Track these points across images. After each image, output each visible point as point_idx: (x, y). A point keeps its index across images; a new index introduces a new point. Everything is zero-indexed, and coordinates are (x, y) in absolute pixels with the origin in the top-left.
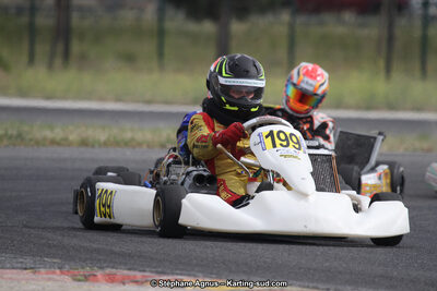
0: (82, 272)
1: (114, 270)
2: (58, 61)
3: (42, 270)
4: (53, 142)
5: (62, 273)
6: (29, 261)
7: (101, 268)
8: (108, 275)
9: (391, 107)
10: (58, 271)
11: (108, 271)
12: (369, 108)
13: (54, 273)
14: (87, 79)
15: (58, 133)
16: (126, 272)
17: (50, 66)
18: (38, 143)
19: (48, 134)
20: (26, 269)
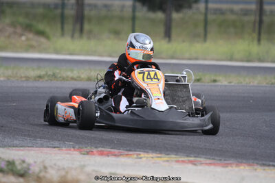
0: (85, 149)
1: (103, 149)
2: (77, 35)
3: (64, 148)
4: (72, 79)
5: (75, 150)
6: (56, 144)
7: (96, 147)
8: (100, 151)
9: (260, 60)
10: (72, 149)
11: (100, 149)
12: (248, 61)
13: (70, 150)
14: (92, 44)
15: (75, 74)
16: (109, 150)
17: (72, 37)
18: (64, 79)
19: (69, 74)
20: (55, 148)
